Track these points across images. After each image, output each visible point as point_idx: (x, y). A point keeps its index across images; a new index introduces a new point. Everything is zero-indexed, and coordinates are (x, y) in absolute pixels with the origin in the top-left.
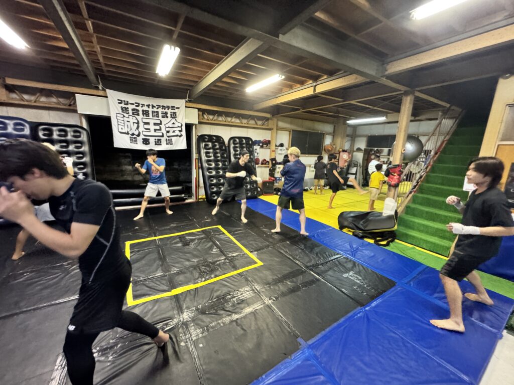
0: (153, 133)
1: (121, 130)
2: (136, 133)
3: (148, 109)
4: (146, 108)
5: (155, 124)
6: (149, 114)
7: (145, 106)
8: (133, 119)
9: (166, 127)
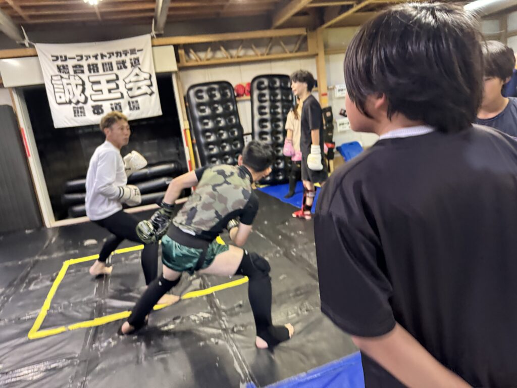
0: (106, 95)
2: (82, 99)
3: (95, 62)
5: (108, 82)
6: (98, 68)
7: (91, 57)
8: (75, 79)
9: (126, 83)
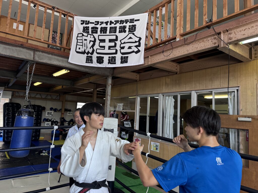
0: (107, 51)
1: (78, 50)
2: (91, 51)
3: (106, 26)
4: (104, 25)
5: (110, 41)
6: (107, 30)
7: (104, 23)
8: (91, 37)
9: (121, 44)
